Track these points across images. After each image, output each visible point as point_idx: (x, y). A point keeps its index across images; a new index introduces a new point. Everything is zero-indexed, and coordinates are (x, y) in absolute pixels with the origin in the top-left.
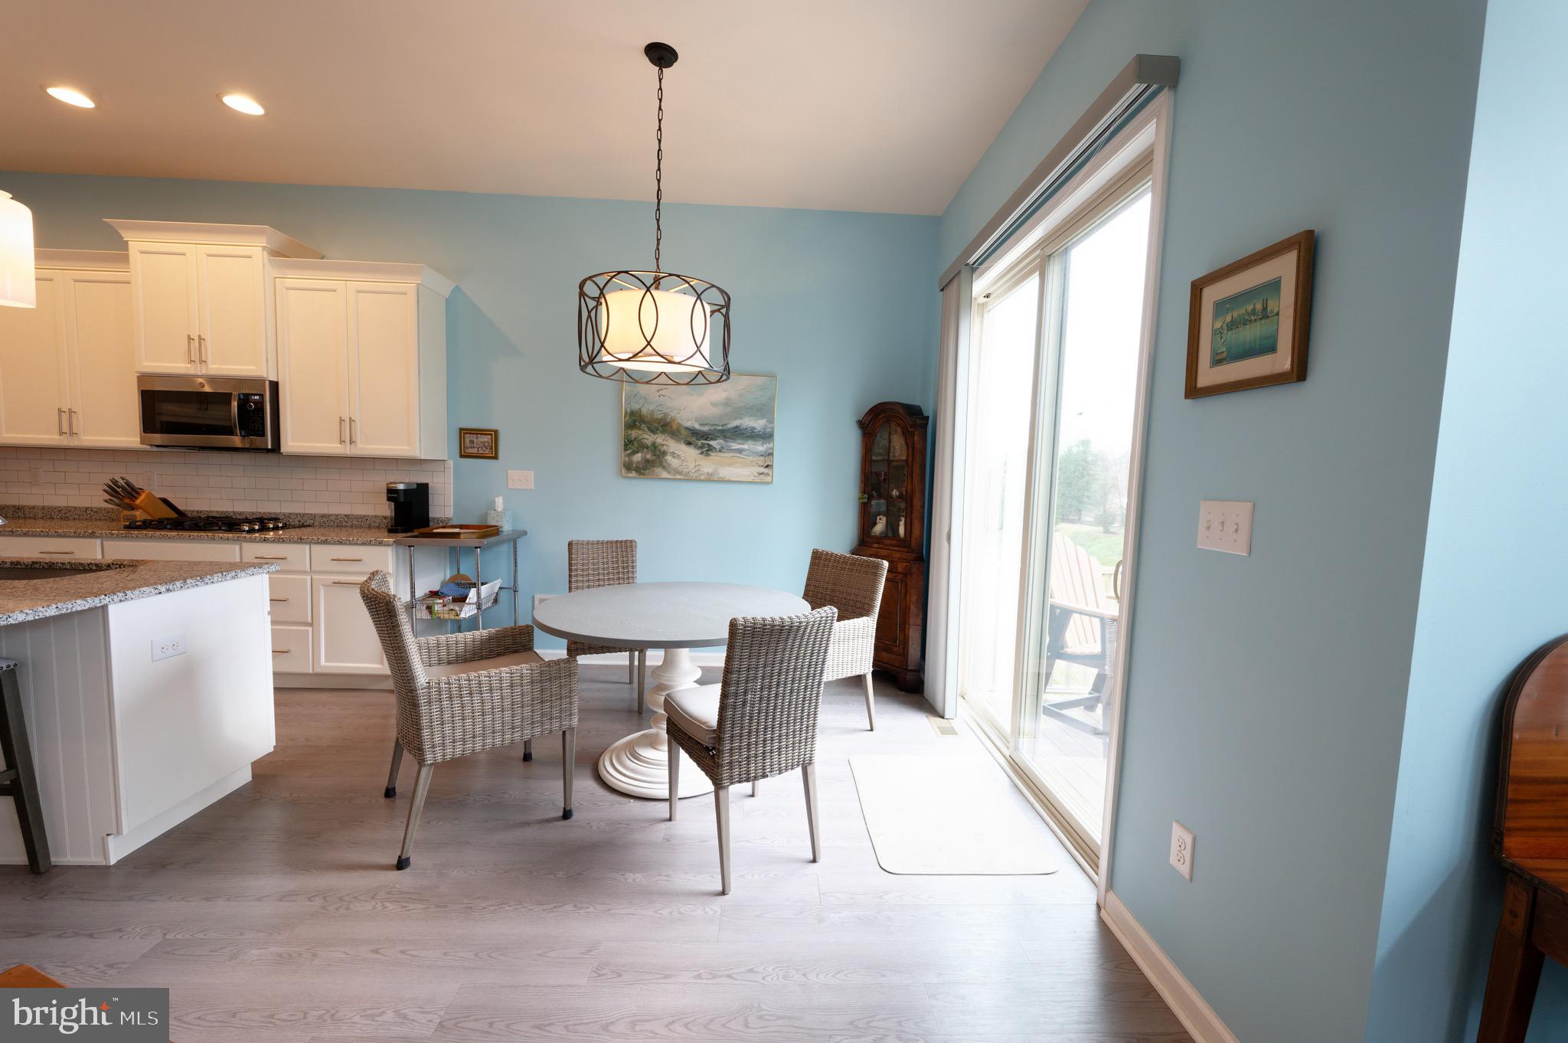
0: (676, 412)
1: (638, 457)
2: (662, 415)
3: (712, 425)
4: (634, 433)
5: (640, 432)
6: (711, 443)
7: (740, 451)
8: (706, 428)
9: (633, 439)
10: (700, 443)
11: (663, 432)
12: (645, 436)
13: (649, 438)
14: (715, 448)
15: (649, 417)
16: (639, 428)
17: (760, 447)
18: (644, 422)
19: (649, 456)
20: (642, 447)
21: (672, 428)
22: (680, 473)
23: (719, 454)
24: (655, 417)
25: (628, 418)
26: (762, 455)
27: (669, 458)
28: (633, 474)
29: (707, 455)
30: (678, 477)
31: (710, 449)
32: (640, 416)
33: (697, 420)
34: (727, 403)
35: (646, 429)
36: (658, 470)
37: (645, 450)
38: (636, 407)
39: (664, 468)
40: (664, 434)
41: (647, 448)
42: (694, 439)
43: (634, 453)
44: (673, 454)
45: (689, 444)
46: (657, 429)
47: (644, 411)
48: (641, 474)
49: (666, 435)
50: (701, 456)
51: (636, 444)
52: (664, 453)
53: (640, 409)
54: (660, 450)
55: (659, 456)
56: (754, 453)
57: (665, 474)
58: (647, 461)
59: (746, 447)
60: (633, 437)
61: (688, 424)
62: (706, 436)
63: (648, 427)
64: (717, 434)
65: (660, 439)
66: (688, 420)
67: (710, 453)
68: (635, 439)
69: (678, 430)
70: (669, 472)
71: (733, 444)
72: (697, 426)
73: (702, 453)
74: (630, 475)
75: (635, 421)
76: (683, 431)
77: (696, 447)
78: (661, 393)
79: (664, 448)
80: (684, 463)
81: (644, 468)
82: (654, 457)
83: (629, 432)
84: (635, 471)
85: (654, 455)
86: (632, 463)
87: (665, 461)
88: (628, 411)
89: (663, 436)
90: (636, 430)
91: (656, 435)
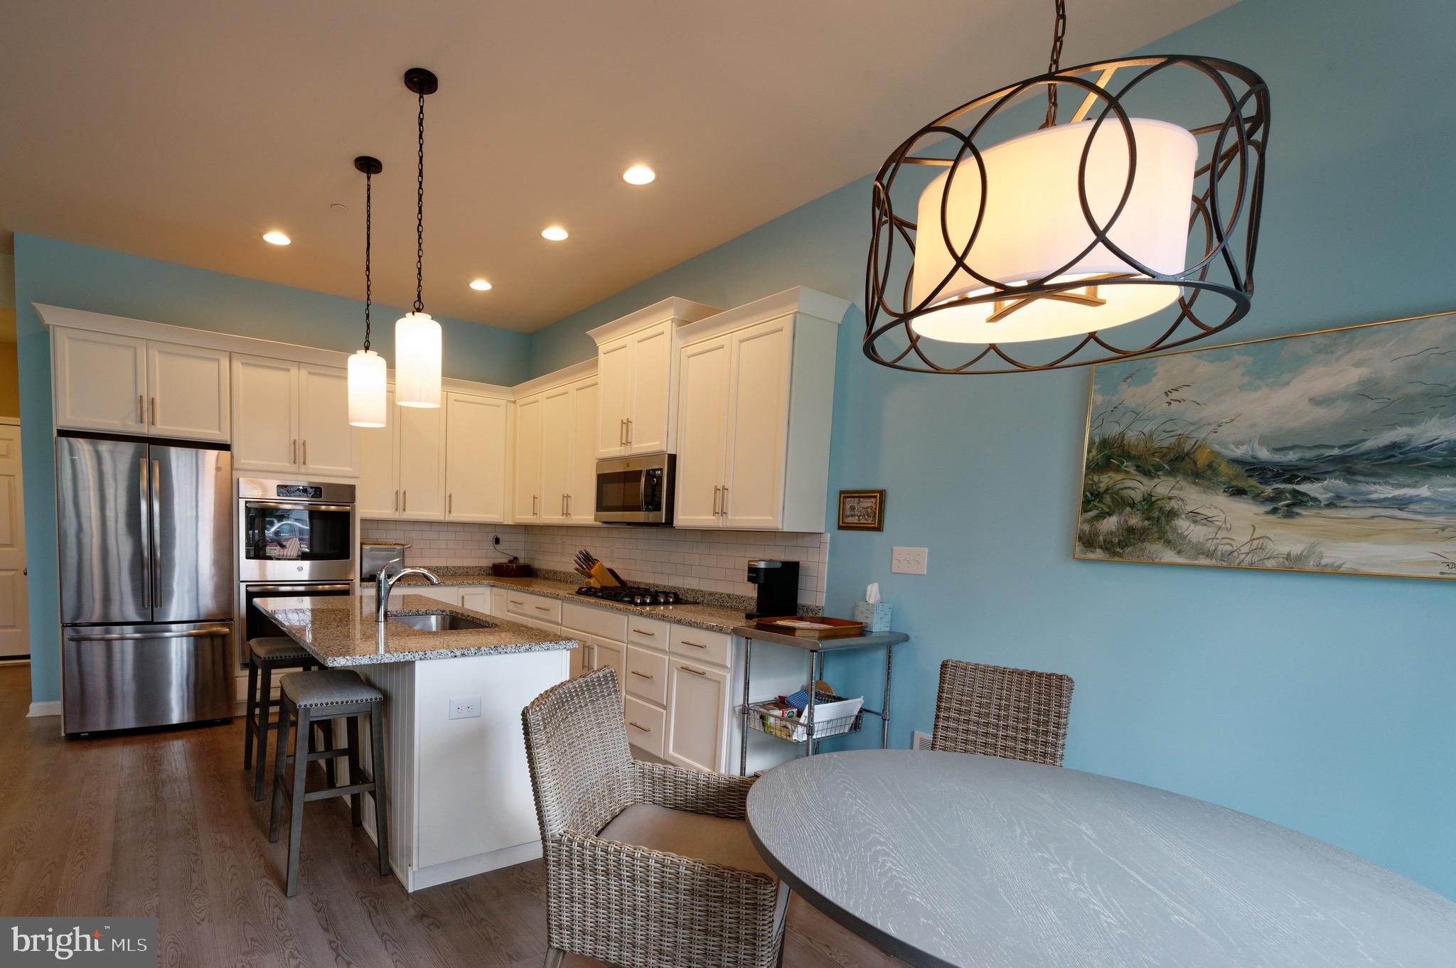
0: (1211, 428)
1: (1111, 524)
2: (1173, 440)
3: (1310, 448)
4: (1105, 480)
5: (1120, 476)
6: (1303, 488)
8: (1292, 457)
9: (1102, 490)
10: (1268, 490)
11: (1172, 473)
12: (1129, 483)
13: (1137, 487)
14: (1315, 500)
15: (1142, 445)
16: (1118, 469)
18: (1129, 457)
19: (1135, 521)
20: (1121, 503)
21: (1195, 463)
22: (1210, 555)
23: (1327, 510)
24: (1157, 444)
25: (1094, 452)
27: (1182, 524)
28: (1099, 554)
29: (1289, 514)
30: (1203, 561)
31: (1300, 500)
32: (1122, 446)
33: (1263, 441)
34: (1364, 392)
35: (1132, 470)
36: (1155, 549)
37: (1128, 509)
38: (1112, 430)
39: (1168, 542)
40: (1175, 476)
41: (1132, 505)
42: (1253, 482)
43: (1103, 515)
44: (1194, 517)
45: (1238, 492)
46: (1158, 468)
47: (1132, 436)
48: (1115, 554)
49: (1180, 477)
50: (1269, 516)
51: (1108, 499)
52: (1172, 514)
53: (1122, 435)
54: (1161, 509)
55: (1159, 519)
57: (1169, 556)
58: (1131, 530)
60: (1103, 487)
61: (1239, 452)
62: (1290, 473)
63: (1138, 467)
64: (1323, 468)
65: (1162, 487)
66: (1238, 444)
67: (1296, 510)
68: (1107, 489)
69: (1210, 466)
70: (1179, 552)
72: (1264, 454)
73: (1274, 511)
74: (1091, 556)
75: (1108, 458)
76: (1224, 468)
77: (1257, 498)
78: (1175, 395)
79: (1174, 504)
80: (1221, 534)
81: (1123, 545)
82: (1146, 523)
83: (1096, 478)
84: (1101, 547)
85: (1148, 519)
86: (1097, 535)
87: (1175, 529)
88: (1097, 440)
89: (1171, 481)
90: (1111, 474)
91: (1156, 481)
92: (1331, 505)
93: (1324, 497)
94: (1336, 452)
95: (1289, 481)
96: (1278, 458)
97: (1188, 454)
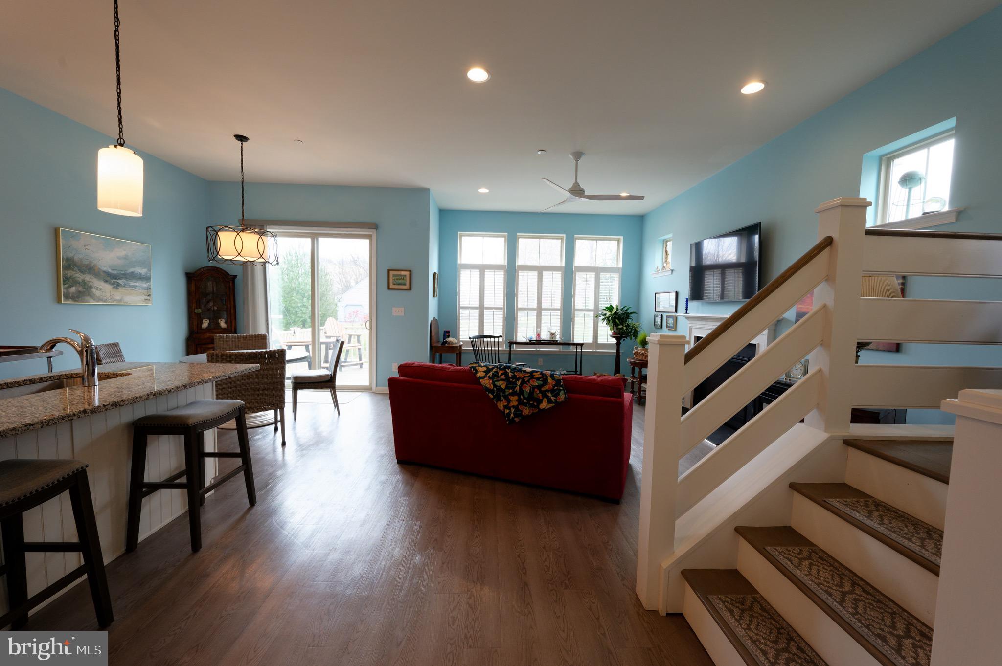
0: (97, 260)
1: (73, 290)
2: (88, 262)
3: (118, 270)
4: (70, 273)
5: (74, 273)
6: (119, 281)
7: (135, 287)
8: (115, 272)
9: (69, 277)
11: (89, 273)
12: (78, 275)
13: (80, 277)
14: (121, 285)
15: (79, 262)
16: (73, 270)
17: (145, 285)
18: (77, 266)
19: (80, 289)
20: (75, 283)
21: (95, 271)
22: (102, 300)
23: (124, 288)
24: (84, 263)
25: (64, 262)
26: (146, 289)
27: (94, 290)
28: (70, 301)
29: (117, 289)
30: (100, 303)
31: (119, 285)
32: (73, 261)
33: (110, 267)
34: (126, 258)
35: (78, 271)
36: (87, 298)
37: (78, 285)
38: (70, 255)
39: (91, 297)
41: (79, 283)
42: (108, 279)
43: (70, 286)
44: (96, 288)
45: (106, 281)
46: (85, 271)
47: (76, 258)
48: (76, 301)
49: (91, 275)
50: (113, 289)
51: (71, 280)
52: (91, 287)
53: (74, 257)
54: (87, 285)
55: (87, 288)
56: (142, 288)
57: (92, 302)
58: (80, 292)
59: (137, 284)
60: (69, 275)
61: (105, 269)
62: (116, 277)
64: (121, 276)
65: (87, 278)
66: (104, 267)
67: (118, 287)
69: (98, 272)
70: (94, 300)
71: (130, 282)
72: (110, 271)
73: (114, 287)
74: (68, 302)
75: (70, 265)
76: (102, 273)
77: (110, 283)
78: (87, 247)
79: (91, 284)
80: (104, 294)
81: (78, 297)
82: (84, 290)
83: (66, 272)
84: (71, 299)
85: (85, 288)
86: (69, 294)
87: (92, 291)
88: (65, 258)
89: (89, 276)
90: (71, 271)
91: (85, 275)
92: (124, 286)
93: (123, 284)
94: (123, 272)
95: (115, 279)
96: (113, 272)
97: (93, 267)
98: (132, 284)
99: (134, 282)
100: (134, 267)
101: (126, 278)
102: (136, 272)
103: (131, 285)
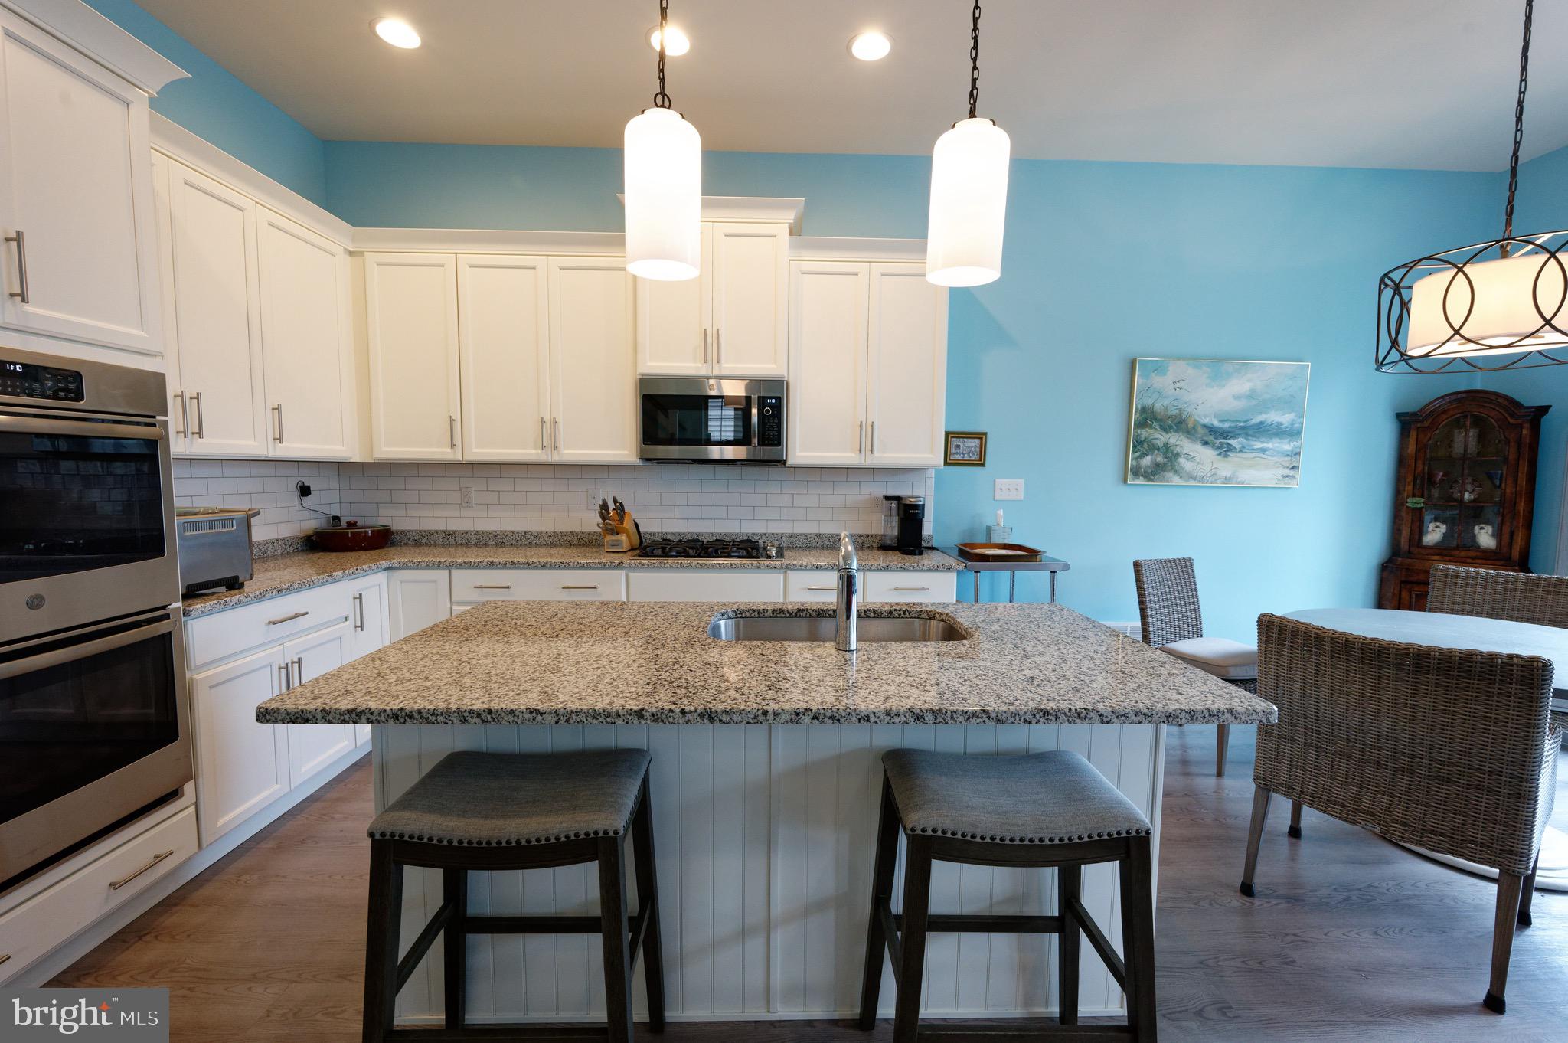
0: (1193, 407)
1: (1147, 461)
2: (1177, 411)
3: (1233, 421)
4: (1144, 433)
5: (1151, 431)
6: (1231, 442)
7: (1263, 451)
8: (1226, 425)
9: (1142, 439)
10: (1218, 443)
11: (1177, 431)
12: (1157, 436)
13: (1160, 438)
14: (1235, 448)
15: (1162, 414)
16: (1151, 427)
17: (1287, 446)
19: (1160, 459)
20: (1153, 448)
21: (1187, 426)
22: (1194, 478)
23: (1239, 455)
24: (1170, 413)
25: (1138, 415)
26: (1288, 455)
27: (1182, 461)
28: (1141, 481)
29: (1226, 456)
30: (1192, 483)
31: (1230, 449)
32: (1152, 412)
33: (1215, 415)
34: (1251, 395)
35: (1158, 428)
36: (1169, 475)
37: (1156, 451)
38: (1148, 402)
39: (1176, 472)
40: (1178, 433)
41: (1158, 450)
42: (1211, 438)
43: (1143, 456)
44: (1188, 457)
45: (1205, 443)
46: (1170, 427)
47: (1158, 407)
48: (1150, 480)
49: (1181, 434)
50: (1219, 457)
51: (1146, 445)
52: (1177, 455)
53: (1153, 405)
54: (1172, 452)
55: (1171, 458)
56: (1279, 452)
57: (1176, 480)
58: (1157, 465)
59: (1270, 445)
60: (1143, 437)
61: (1206, 421)
62: (1225, 434)
63: (1161, 426)
64: (1238, 432)
65: (1173, 439)
66: (1206, 416)
67: (1229, 453)
68: (1145, 439)
69: (1194, 428)
70: (1181, 477)
71: (1256, 443)
72: (1216, 423)
73: (1220, 454)
74: (1137, 482)
75: (1146, 419)
76: (1201, 431)
77: (1214, 447)
78: (1177, 385)
79: (1178, 449)
80: (1200, 466)
81: (1154, 473)
82: (1165, 460)
83: (1139, 431)
84: (1142, 476)
85: (1166, 458)
86: (1140, 468)
87: (1179, 464)
88: (1139, 407)
89: (1176, 435)
90: (1147, 429)
91: (1170, 435)
92: (1241, 451)
93: (1238, 447)
94: (1242, 424)
95: (1225, 438)
96: (1221, 425)
97: (1184, 420)
98: (1258, 445)
99: (1263, 442)
100: (1266, 413)
101: (1247, 436)
102: (1269, 422)
103: (1255, 447)
